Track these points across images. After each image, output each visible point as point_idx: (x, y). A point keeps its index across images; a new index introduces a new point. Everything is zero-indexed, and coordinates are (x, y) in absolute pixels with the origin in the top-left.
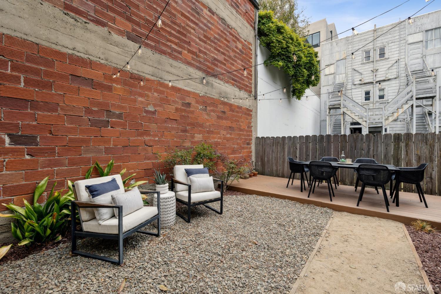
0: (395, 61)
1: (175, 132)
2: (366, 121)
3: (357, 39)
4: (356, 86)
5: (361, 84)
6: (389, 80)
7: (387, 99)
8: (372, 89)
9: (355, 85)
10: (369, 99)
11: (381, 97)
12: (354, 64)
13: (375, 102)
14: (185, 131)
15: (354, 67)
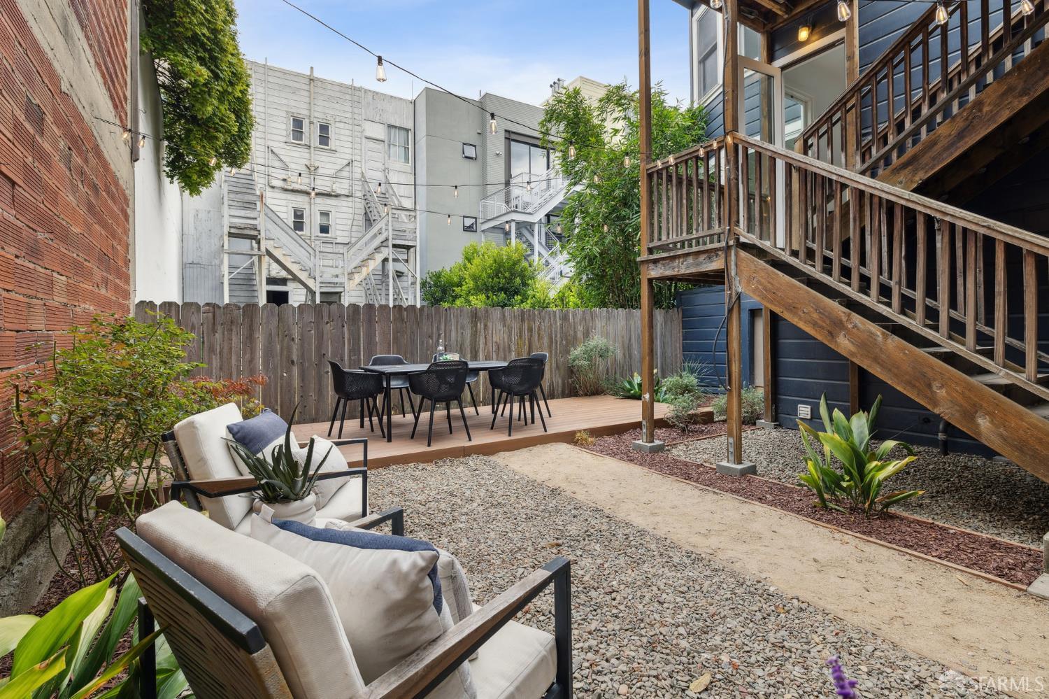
0: (346, 162)
2: (315, 278)
3: (277, 80)
4: (275, 190)
5: (286, 190)
6: (337, 196)
7: (334, 236)
8: (307, 207)
9: (273, 187)
10: (301, 229)
11: (324, 229)
12: (269, 136)
13: (313, 238)
15: (271, 144)
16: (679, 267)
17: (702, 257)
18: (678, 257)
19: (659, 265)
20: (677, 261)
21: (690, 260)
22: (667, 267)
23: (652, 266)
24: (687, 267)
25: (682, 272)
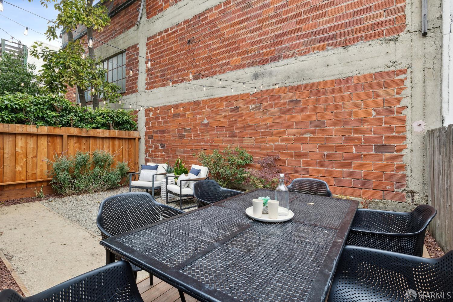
1: (223, 137)
14: (234, 135)
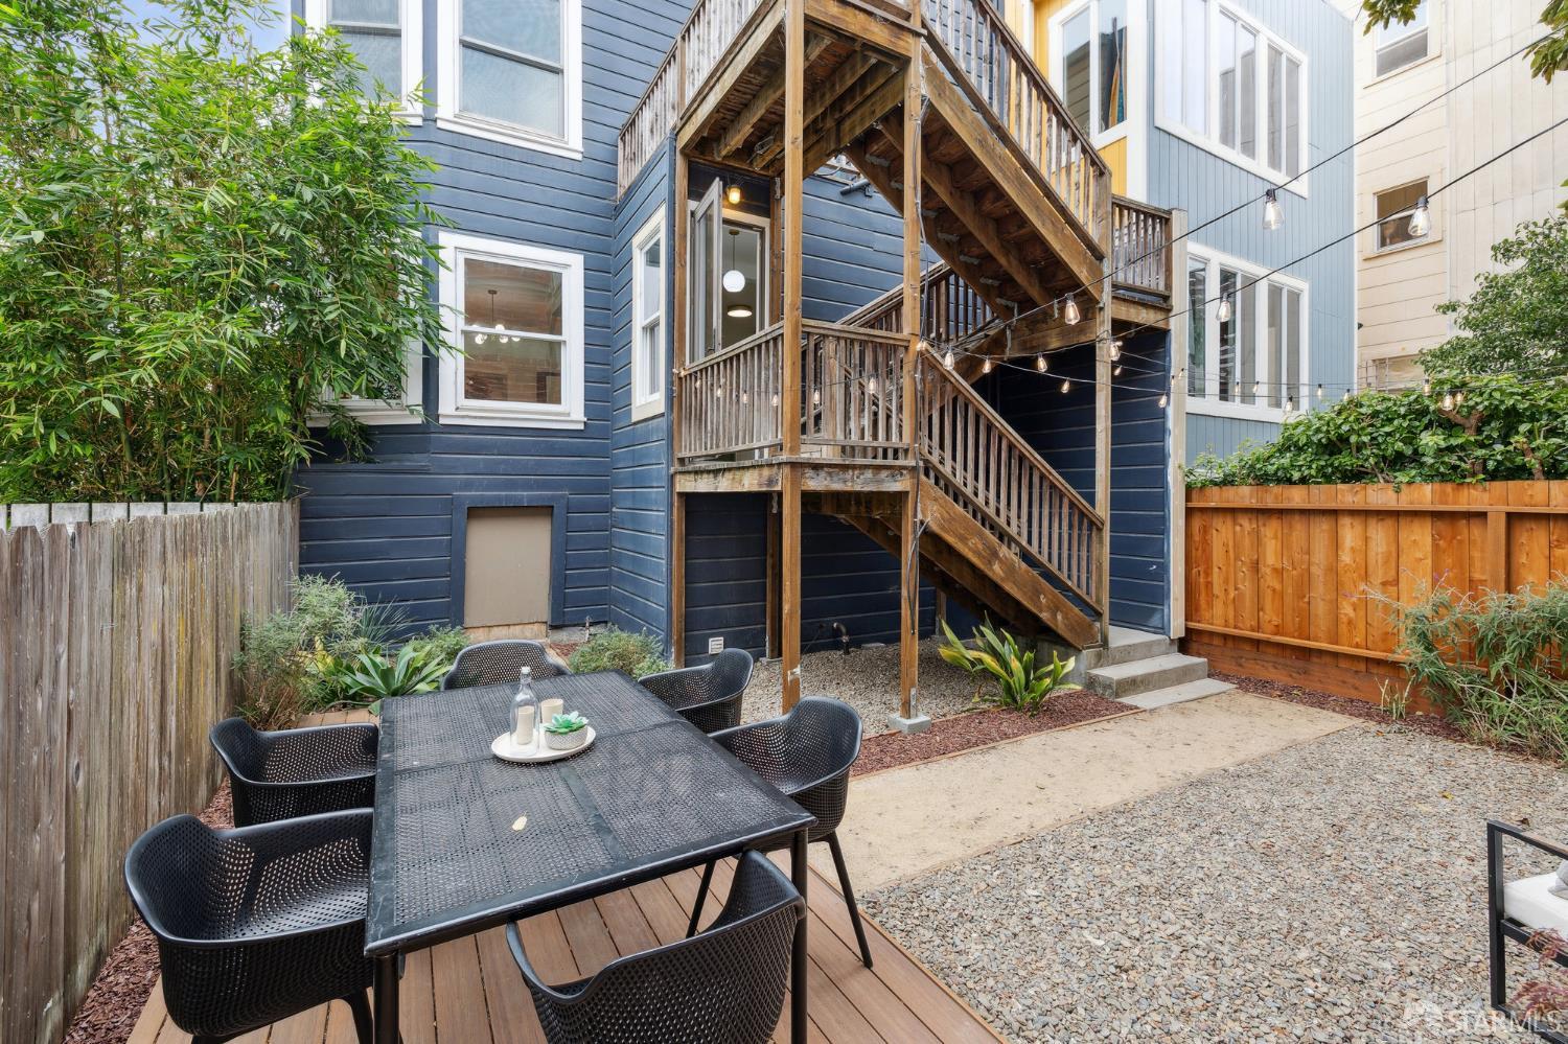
16: (853, 481)
17: (884, 474)
18: (854, 467)
19: (823, 474)
20: (850, 472)
21: (869, 474)
22: (835, 479)
23: (810, 473)
24: (866, 482)
25: (858, 488)
